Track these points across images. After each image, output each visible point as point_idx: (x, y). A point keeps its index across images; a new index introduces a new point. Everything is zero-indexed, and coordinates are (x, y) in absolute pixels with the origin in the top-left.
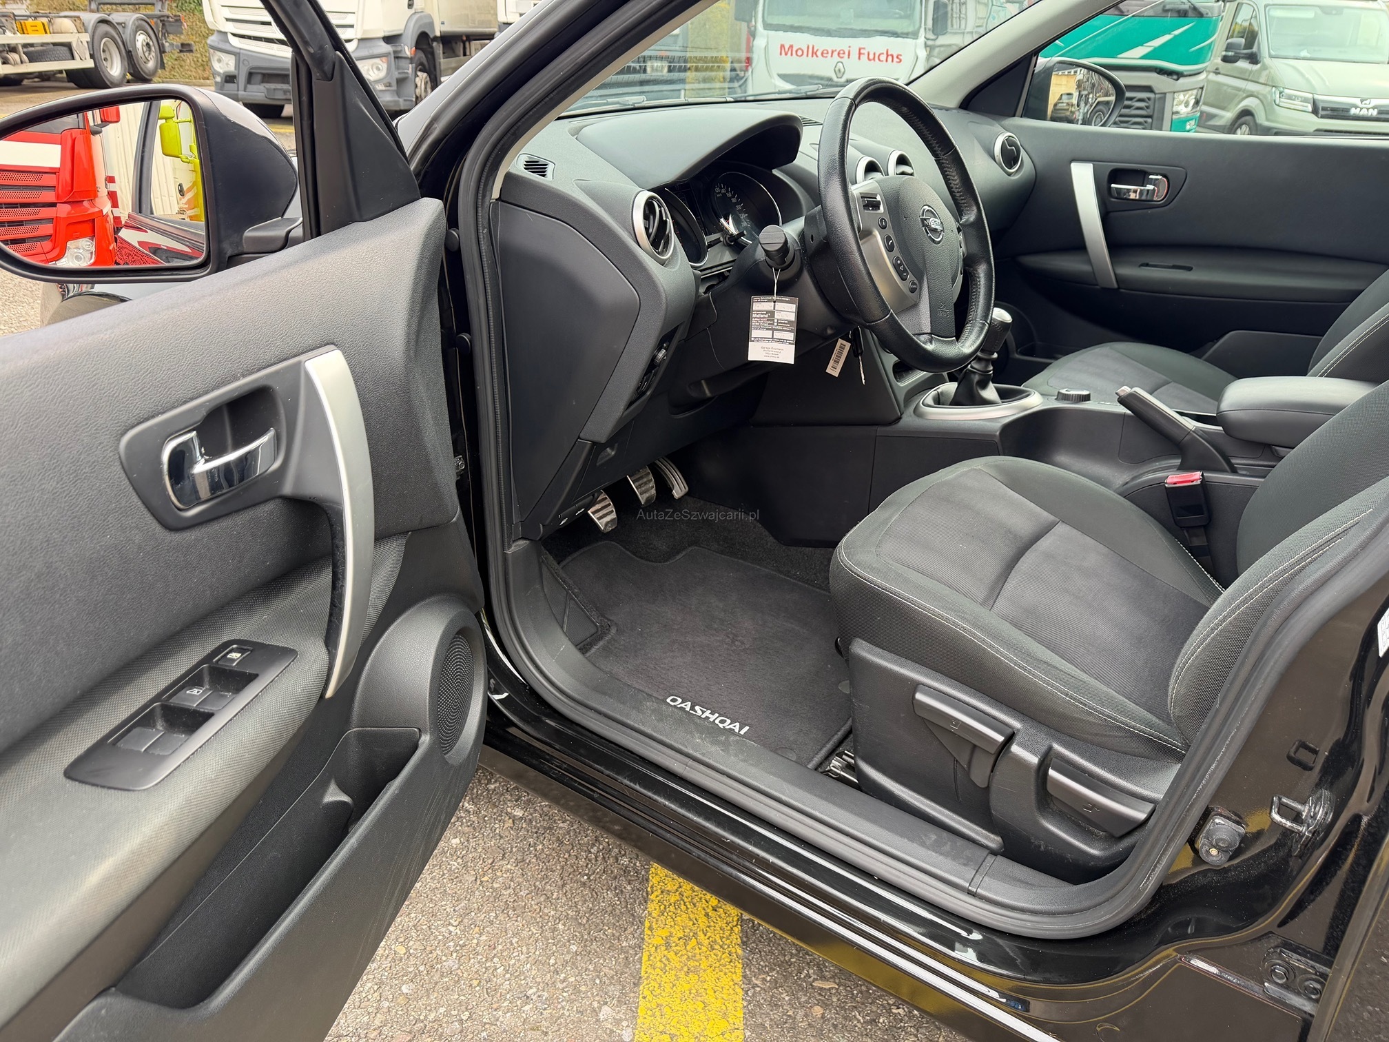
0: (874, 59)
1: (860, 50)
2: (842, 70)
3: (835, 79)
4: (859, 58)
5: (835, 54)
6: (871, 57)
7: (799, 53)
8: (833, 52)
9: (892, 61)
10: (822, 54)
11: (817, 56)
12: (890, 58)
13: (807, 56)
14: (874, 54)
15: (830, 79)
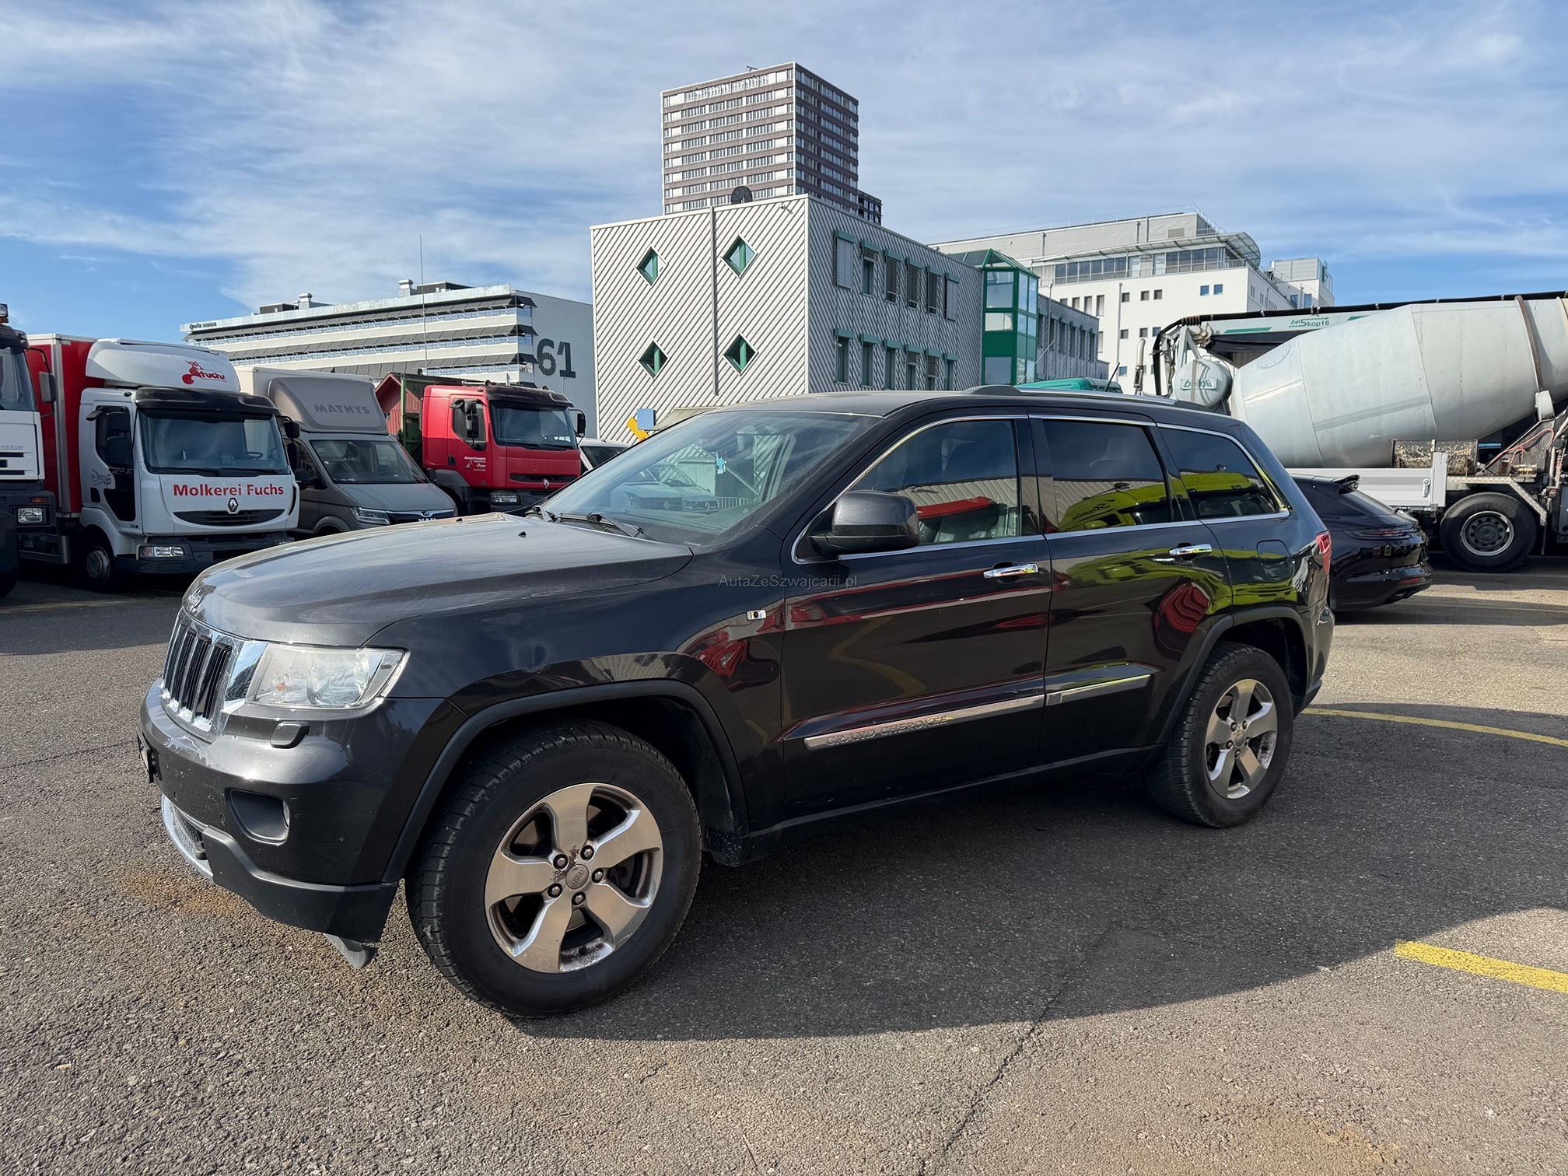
0: (261, 493)
1: (249, 486)
2: (235, 504)
3: (230, 512)
4: (249, 494)
5: (228, 491)
6: (259, 492)
7: (194, 492)
8: (225, 490)
9: (276, 493)
10: (215, 490)
11: (211, 494)
12: (274, 490)
13: (202, 494)
14: (261, 488)
15: (225, 513)
